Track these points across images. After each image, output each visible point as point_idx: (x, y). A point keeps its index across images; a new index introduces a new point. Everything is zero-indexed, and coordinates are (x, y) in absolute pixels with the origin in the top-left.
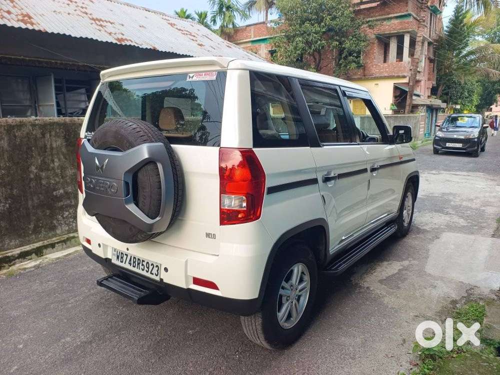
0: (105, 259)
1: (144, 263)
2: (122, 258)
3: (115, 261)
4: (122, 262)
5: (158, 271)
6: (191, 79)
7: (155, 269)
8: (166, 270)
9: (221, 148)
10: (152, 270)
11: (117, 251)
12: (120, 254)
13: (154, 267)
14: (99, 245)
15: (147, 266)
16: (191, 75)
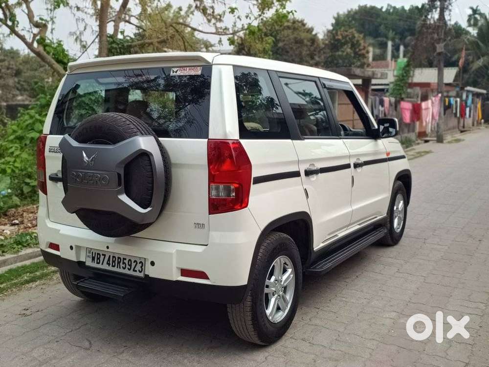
0: (78, 262)
1: (125, 261)
2: (98, 259)
3: (89, 263)
4: (99, 263)
5: (141, 267)
7: (139, 266)
8: (153, 264)
9: (209, 139)
10: (135, 267)
11: (92, 253)
12: (95, 255)
13: (137, 264)
14: (71, 248)
15: (130, 264)
16: (175, 70)
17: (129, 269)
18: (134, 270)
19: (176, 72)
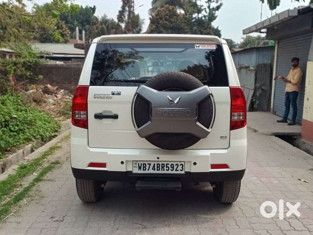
0: (126, 172)
1: (168, 165)
2: (144, 167)
3: (136, 171)
4: (145, 170)
5: (182, 167)
6: (198, 48)
7: (180, 167)
8: (195, 164)
9: (230, 87)
10: (177, 168)
11: (139, 164)
12: (141, 165)
13: (178, 166)
14: (122, 163)
15: (172, 167)
16: (198, 45)
17: (172, 170)
18: (176, 170)
19: (199, 47)
